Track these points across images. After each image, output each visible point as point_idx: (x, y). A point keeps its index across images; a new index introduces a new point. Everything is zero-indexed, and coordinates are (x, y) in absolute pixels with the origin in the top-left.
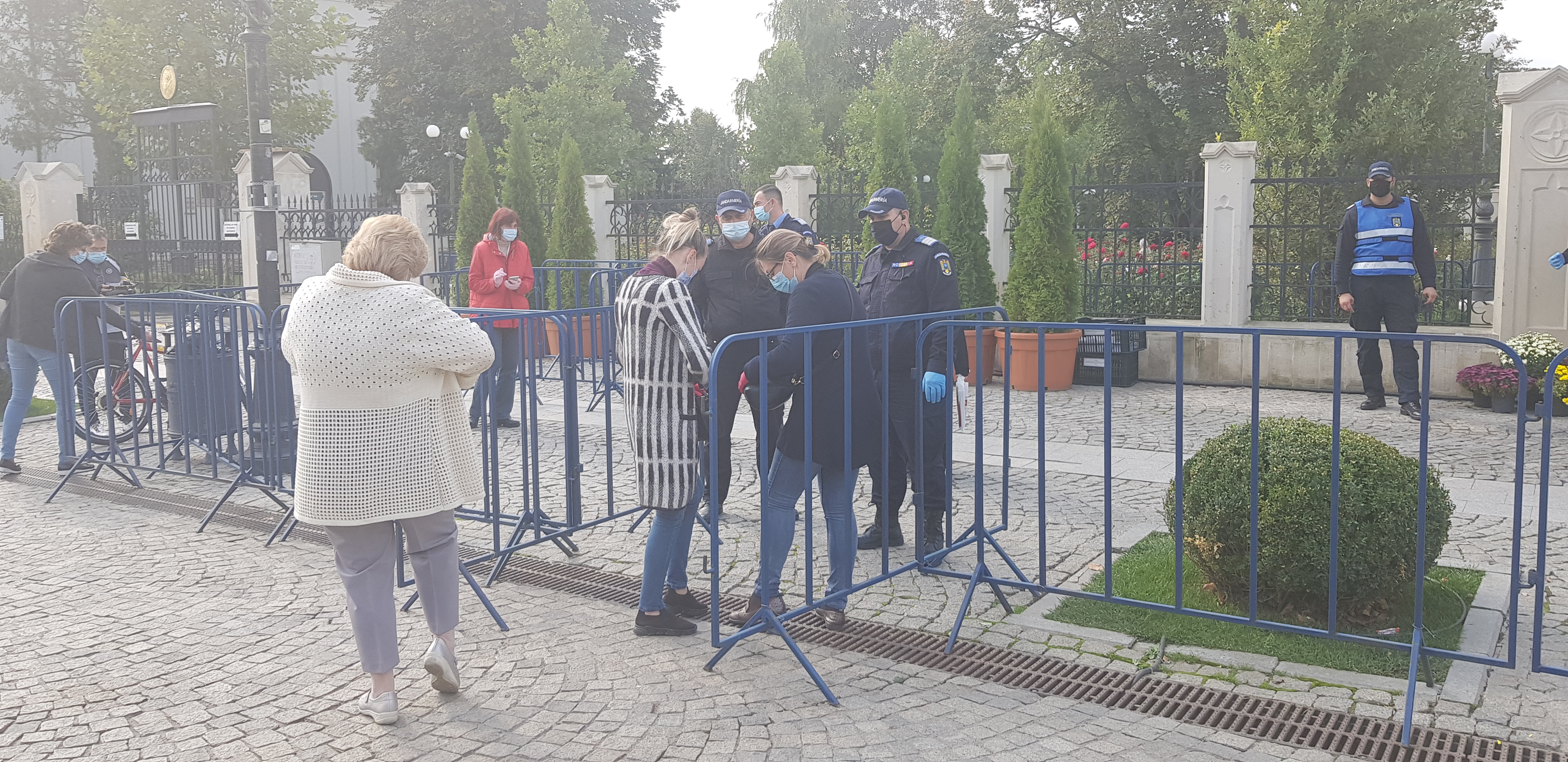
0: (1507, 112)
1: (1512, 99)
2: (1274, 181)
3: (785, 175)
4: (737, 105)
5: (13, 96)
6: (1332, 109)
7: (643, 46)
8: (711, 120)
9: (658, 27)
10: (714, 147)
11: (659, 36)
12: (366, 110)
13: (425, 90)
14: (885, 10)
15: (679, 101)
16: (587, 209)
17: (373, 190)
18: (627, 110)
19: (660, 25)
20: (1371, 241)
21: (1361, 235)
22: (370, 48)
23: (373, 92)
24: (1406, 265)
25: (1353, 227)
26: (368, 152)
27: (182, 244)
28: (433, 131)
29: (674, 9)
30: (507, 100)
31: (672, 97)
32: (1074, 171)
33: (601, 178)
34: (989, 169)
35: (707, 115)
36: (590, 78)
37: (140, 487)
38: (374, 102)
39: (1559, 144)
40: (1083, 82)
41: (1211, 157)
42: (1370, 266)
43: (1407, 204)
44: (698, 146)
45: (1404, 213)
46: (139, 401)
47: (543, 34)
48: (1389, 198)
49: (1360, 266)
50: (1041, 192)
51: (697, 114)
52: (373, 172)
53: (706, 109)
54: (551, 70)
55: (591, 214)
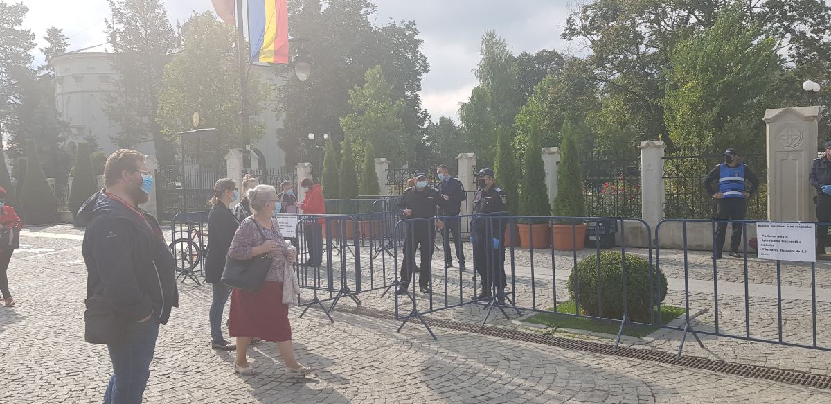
0: (768, 126)
1: (770, 121)
2: (671, 157)
3: (461, 157)
4: (461, 116)
5: (119, 123)
7: (413, 91)
8: (450, 122)
9: (419, 80)
10: (451, 137)
11: (420, 85)
12: (280, 125)
13: (308, 114)
14: (537, 66)
15: (430, 117)
16: (376, 173)
17: (283, 164)
18: (402, 123)
19: (421, 80)
20: (725, 182)
21: (720, 181)
22: (282, 95)
23: (284, 116)
24: (741, 193)
26: (280, 144)
27: (201, 191)
28: (311, 136)
29: (427, 72)
30: (346, 119)
31: (426, 115)
33: (383, 160)
34: (549, 154)
35: (447, 120)
36: (385, 108)
37: (200, 285)
38: (284, 121)
39: (790, 140)
40: (625, 105)
41: (643, 148)
43: (743, 167)
44: (442, 136)
45: (739, 170)
46: (195, 255)
47: (363, 88)
48: (733, 164)
50: (567, 164)
51: (443, 119)
52: (283, 154)
53: (447, 117)
54: (367, 105)
55: (378, 175)
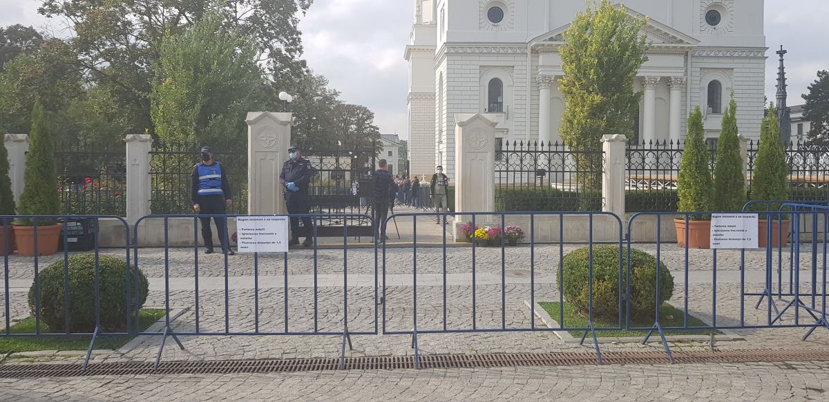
0: (249, 127)
1: (252, 123)
2: (158, 153)
6: (195, 120)
14: (9, 41)
20: (205, 180)
21: (201, 178)
24: (220, 190)
25: (196, 175)
32: (55, 144)
39: (268, 141)
40: (113, 96)
41: (129, 141)
42: (205, 191)
43: (218, 164)
45: (217, 168)
48: (210, 162)
49: (201, 191)
50: (37, 154)
